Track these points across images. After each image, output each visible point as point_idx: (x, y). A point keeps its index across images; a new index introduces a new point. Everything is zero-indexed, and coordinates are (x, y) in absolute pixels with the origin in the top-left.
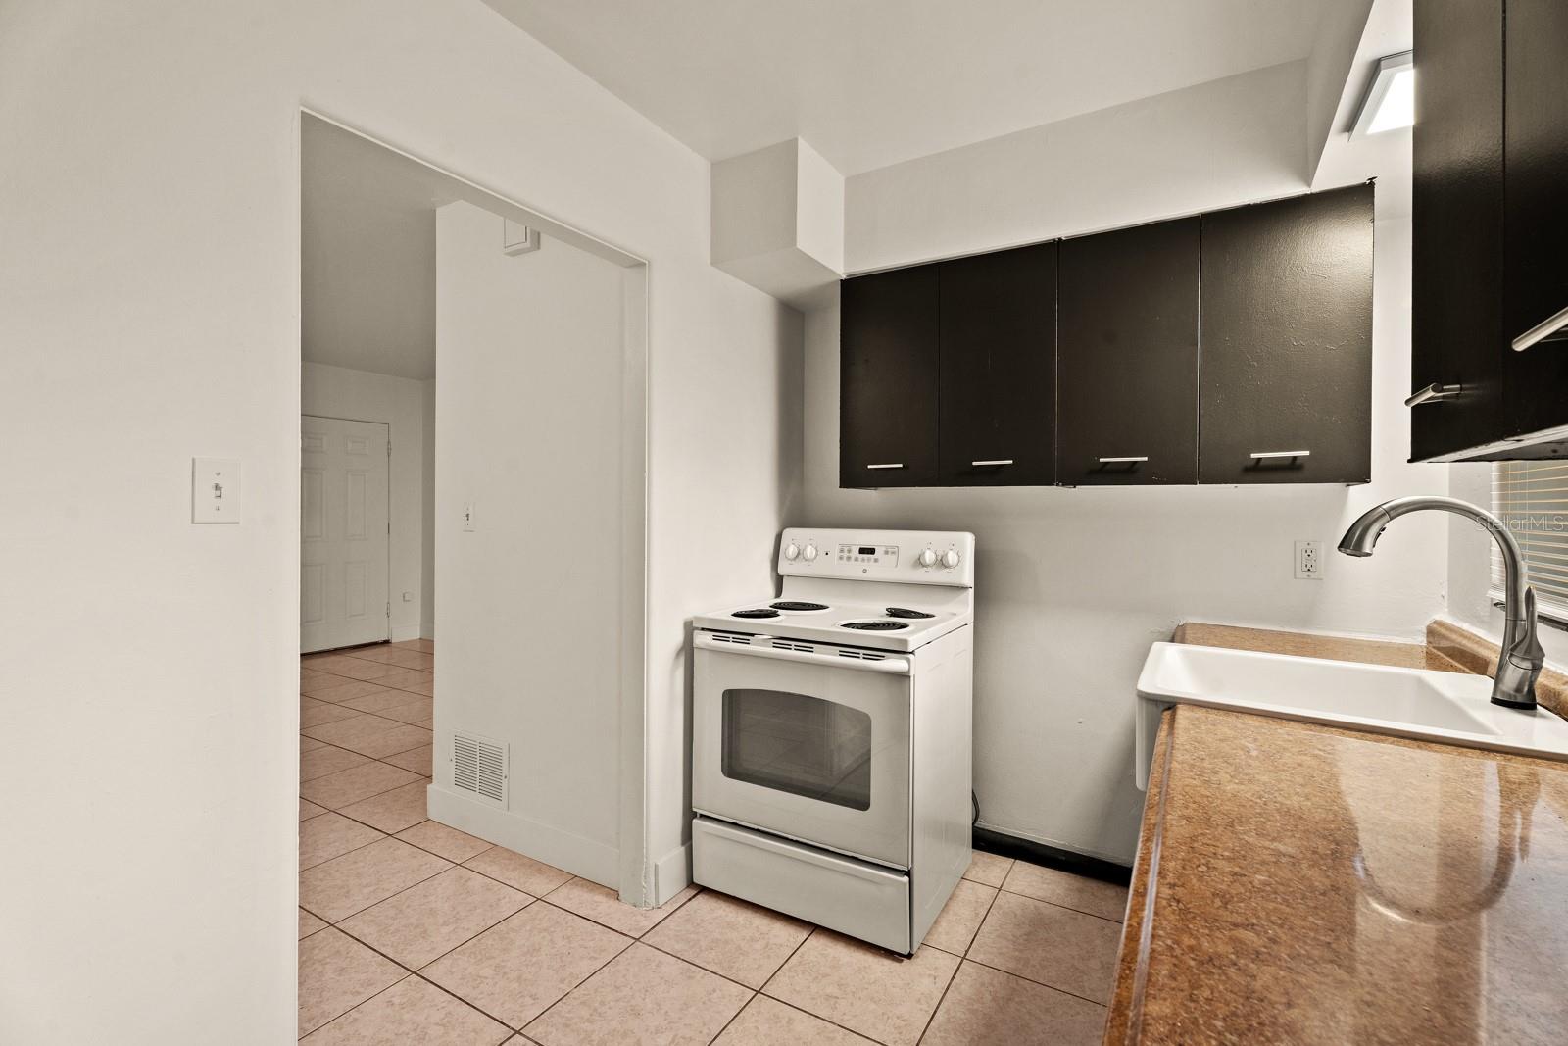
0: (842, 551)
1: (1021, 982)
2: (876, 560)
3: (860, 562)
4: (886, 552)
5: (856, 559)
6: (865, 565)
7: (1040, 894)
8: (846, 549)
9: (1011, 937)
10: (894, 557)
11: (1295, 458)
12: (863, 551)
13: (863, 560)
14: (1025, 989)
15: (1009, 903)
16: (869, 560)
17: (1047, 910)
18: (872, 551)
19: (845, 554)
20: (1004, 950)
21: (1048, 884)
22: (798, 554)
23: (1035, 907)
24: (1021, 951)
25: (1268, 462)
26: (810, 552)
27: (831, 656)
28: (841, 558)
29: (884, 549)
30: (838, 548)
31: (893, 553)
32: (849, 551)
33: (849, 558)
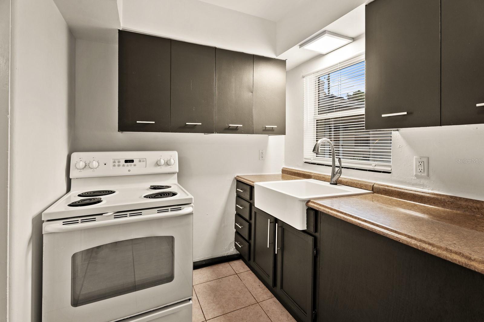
0: (114, 162)
1: (228, 315)
2: (135, 165)
3: (126, 167)
4: (140, 161)
5: (124, 166)
6: (129, 168)
7: (205, 280)
8: (117, 161)
9: (211, 301)
10: (145, 163)
11: (273, 128)
12: (126, 161)
13: (128, 166)
14: (231, 317)
15: (200, 289)
16: (131, 165)
17: (211, 283)
18: (132, 161)
19: (117, 164)
20: (214, 307)
21: (204, 275)
22: (86, 166)
23: (208, 285)
24: (218, 304)
25: (269, 129)
26: (95, 164)
27: (154, 215)
28: (114, 166)
29: (139, 160)
30: (112, 161)
31: (143, 161)
32: (119, 162)
33: (119, 166)
